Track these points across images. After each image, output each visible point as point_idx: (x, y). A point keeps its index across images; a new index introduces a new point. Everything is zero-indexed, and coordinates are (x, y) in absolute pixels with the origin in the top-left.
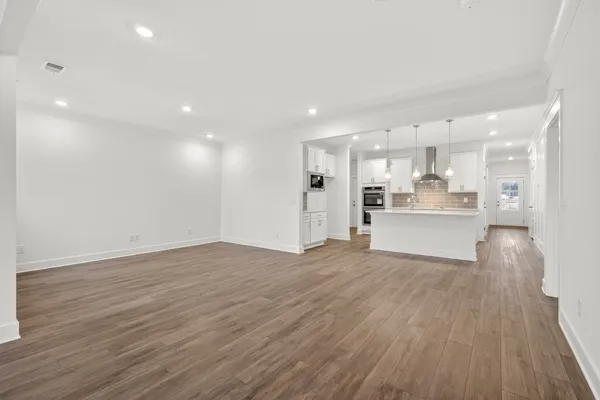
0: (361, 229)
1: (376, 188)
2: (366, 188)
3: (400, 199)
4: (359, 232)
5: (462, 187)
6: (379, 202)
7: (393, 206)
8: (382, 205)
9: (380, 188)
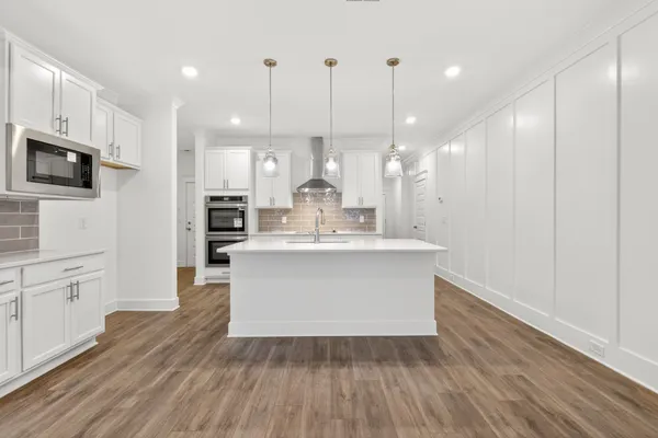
0: (204, 274)
1: (233, 199)
2: (213, 199)
3: (269, 218)
4: (200, 280)
5: (361, 200)
6: (238, 223)
7: (260, 229)
8: (242, 229)
9: (239, 199)
